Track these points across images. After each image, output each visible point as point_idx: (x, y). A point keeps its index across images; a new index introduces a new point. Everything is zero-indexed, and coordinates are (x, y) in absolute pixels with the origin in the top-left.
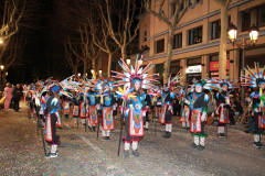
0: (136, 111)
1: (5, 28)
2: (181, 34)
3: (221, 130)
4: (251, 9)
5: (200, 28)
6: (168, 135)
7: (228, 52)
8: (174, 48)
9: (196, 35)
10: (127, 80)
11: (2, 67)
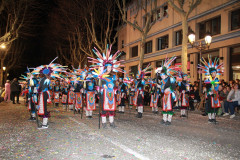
0: (108, 89)
1: (8, 34)
2: (151, 41)
3: (183, 112)
4: (206, 22)
5: (167, 37)
6: (140, 115)
7: (189, 56)
8: (146, 52)
9: (163, 42)
10: (101, 65)
11: (4, 68)
